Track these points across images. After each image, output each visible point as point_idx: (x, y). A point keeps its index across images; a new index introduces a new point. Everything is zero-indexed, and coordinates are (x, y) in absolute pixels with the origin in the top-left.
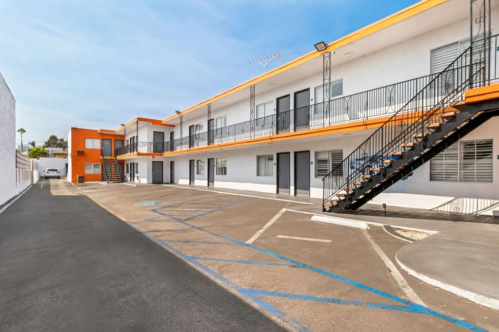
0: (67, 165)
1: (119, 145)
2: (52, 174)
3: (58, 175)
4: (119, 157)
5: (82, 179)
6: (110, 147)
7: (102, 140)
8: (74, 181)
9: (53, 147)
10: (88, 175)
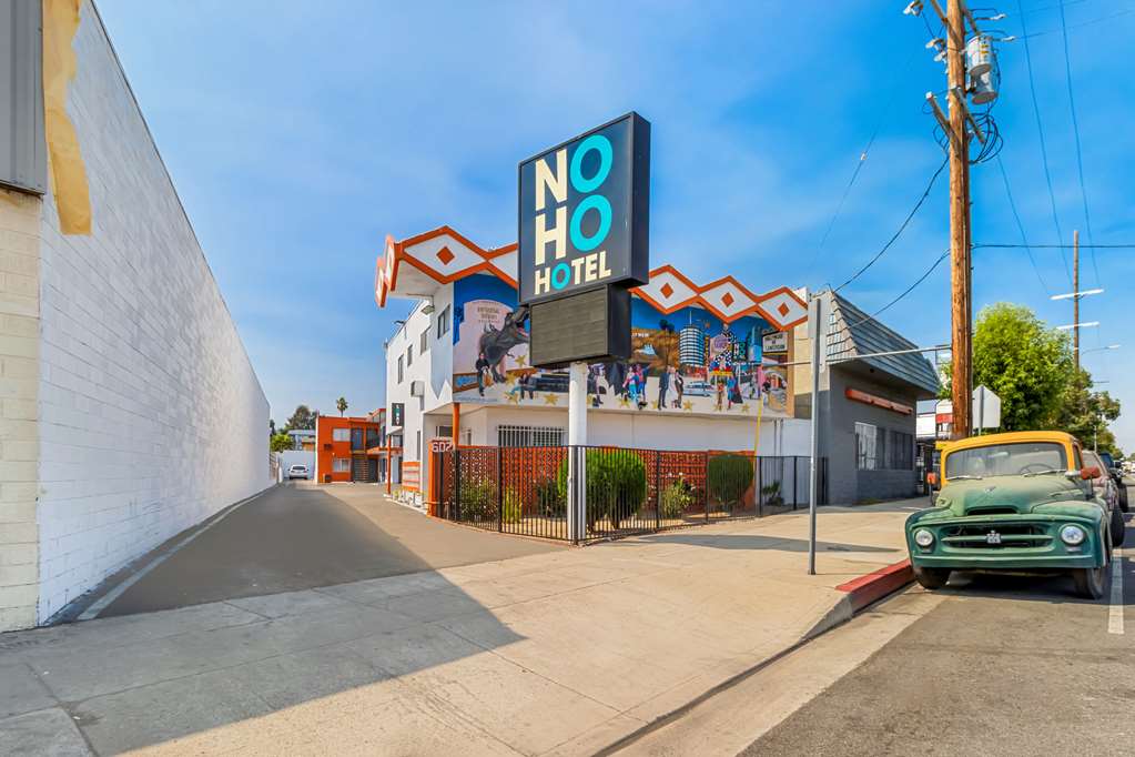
0: (314, 460)
1: (371, 436)
2: (297, 473)
3: (304, 474)
4: (371, 452)
5: (329, 479)
6: (362, 437)
7: (352, 430)
8: (320, 481)
9: (300, 428)
10: (335, 473)
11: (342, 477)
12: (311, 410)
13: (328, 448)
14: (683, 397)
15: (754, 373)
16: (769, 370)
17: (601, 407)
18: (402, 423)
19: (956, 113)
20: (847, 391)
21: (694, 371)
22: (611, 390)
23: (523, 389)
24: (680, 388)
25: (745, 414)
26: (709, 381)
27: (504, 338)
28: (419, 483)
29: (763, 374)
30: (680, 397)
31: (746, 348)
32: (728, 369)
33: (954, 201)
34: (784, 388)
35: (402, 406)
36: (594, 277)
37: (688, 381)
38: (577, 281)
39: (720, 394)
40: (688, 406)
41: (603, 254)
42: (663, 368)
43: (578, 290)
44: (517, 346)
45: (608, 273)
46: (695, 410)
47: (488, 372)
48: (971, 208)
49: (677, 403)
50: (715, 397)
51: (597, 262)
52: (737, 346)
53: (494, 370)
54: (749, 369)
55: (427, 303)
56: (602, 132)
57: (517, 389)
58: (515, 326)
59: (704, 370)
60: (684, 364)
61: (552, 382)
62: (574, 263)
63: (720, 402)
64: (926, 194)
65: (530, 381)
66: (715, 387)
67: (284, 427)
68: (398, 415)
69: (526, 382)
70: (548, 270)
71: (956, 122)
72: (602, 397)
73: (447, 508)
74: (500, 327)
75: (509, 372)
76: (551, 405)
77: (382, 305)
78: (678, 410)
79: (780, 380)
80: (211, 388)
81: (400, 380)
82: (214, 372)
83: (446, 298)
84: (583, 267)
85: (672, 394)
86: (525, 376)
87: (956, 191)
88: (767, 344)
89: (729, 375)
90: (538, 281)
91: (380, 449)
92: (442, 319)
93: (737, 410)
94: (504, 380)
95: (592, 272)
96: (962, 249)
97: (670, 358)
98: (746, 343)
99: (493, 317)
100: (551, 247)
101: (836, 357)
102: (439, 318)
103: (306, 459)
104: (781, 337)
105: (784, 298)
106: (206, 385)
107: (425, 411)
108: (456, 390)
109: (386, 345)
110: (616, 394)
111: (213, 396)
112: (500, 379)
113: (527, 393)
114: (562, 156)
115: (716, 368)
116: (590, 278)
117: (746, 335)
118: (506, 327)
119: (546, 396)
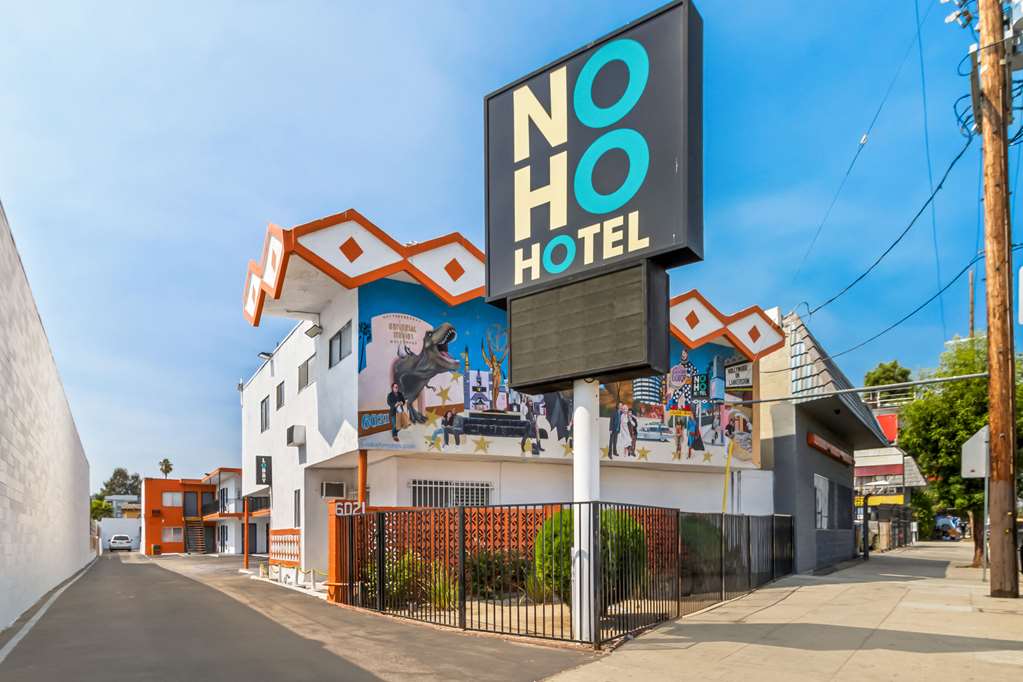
0: (140, 528)
1: (207, 501)
2: (119, 543)
3: (127, 545)
4: (208, 518)
5: (158, 550)
6: (196, 503)
7: (185, 493)
8: (148, 552)
9: (119, 493)
10: (166, 544)
11: (173, 547)
12: (130, 473)
13: (156, 514)
14: (637, 442)
15: (716, 414)
16: (732, 410)
17: (542, 455)
18: (269, 482)
19: (993, 78)
20: (809, 437)
21: (649, 410)
22: (553, 434)
23: (447, 432)
24: (633, 431)
25: (706, 463)
26: (666, 422)
27: (423, 365)
28: (298, 556)
29: (726, 414)
30: (633, 443)
31: (707, 382)
32: (688, 407)
33: (991, 190)
34: (749, 432)
35: (269, 459)
36: (619, 250)
37: (643, 422)
38: (589, 258)
39: (679, 438)
40: (644, 454)
41: (634, 217)
42: (614, 405)
43: (588, 272)
44: (438, 375)
45: (645, 243)
46: (652, 459)
47: (403, 410)
48: (1011, 197)
49: (631, 450)
50: (673, 442)
51: (625, 228)
52: (697, 379)
53: (410, 407)
54: (711, 408)
55: (309, 324)
56: (631, 33)
57: (439, 432)
58: (436, 349)
59: (661, 409)
60: (638, 400)
61: (482, 422)
62: (581, 233)
63: (679, 449)
64: (940, 187)
65: (456, 421)
66: (673, 430)
67: (99, 492)
68: (264, 470)
69: (451, 422)
70: (536, 248)
71: (993, 90)
72: (543, 442)
73: (358, 591)
74: (417, 350)
75: (430, 409)
76: (481, 452)
77: (257, 323)
78: (632, 459)
79: (745, 422)
80: (25, 432)
81: (265, 426)
82: (28, 409)
83: (347, 309)
84: (598, 239)
85: (624, 439)
86: (449, 415)
87: (994, 177)
88: (730, 377)
89: (688, 415)
90: (520, 264)
91: (221, 515)
92: (337, 343)
93: (698, 458)
94: (424, 420)
95: (615, 244)
96: (1004, 248)
97: (621, 393)
98: (707, 376)
99: (409, 336)
100: (541, 214)
101: (805, 393)
102: (331, 342)
103: (130, 528)
104: (745, 369)
105: (754, 320)
106: (18, 424)
107: (308, 465)
108: (363, 433)
109: (241, 387)
110: (559, 438)
111: (27, 443)
112: (418, 418)
113: (452, 437)
114: (558, 79)
115: (674, 406)
116: (610, 252)
117: (708, 366)
118: (425, 349)
119: (476, 442)
